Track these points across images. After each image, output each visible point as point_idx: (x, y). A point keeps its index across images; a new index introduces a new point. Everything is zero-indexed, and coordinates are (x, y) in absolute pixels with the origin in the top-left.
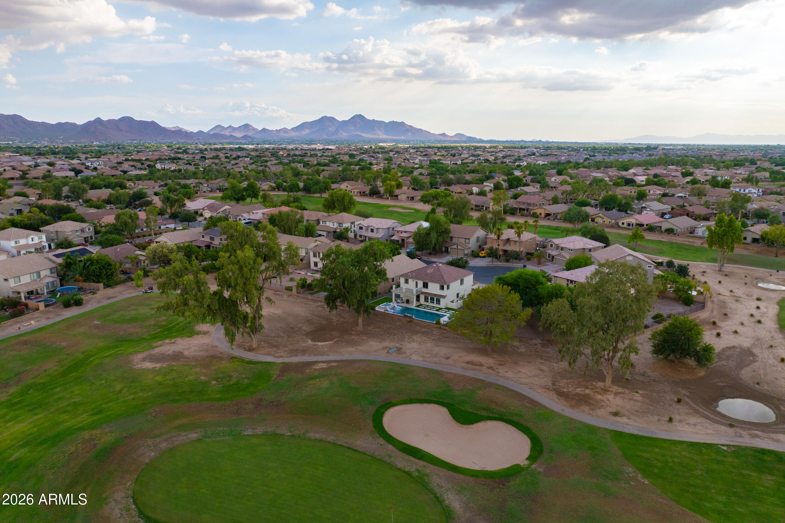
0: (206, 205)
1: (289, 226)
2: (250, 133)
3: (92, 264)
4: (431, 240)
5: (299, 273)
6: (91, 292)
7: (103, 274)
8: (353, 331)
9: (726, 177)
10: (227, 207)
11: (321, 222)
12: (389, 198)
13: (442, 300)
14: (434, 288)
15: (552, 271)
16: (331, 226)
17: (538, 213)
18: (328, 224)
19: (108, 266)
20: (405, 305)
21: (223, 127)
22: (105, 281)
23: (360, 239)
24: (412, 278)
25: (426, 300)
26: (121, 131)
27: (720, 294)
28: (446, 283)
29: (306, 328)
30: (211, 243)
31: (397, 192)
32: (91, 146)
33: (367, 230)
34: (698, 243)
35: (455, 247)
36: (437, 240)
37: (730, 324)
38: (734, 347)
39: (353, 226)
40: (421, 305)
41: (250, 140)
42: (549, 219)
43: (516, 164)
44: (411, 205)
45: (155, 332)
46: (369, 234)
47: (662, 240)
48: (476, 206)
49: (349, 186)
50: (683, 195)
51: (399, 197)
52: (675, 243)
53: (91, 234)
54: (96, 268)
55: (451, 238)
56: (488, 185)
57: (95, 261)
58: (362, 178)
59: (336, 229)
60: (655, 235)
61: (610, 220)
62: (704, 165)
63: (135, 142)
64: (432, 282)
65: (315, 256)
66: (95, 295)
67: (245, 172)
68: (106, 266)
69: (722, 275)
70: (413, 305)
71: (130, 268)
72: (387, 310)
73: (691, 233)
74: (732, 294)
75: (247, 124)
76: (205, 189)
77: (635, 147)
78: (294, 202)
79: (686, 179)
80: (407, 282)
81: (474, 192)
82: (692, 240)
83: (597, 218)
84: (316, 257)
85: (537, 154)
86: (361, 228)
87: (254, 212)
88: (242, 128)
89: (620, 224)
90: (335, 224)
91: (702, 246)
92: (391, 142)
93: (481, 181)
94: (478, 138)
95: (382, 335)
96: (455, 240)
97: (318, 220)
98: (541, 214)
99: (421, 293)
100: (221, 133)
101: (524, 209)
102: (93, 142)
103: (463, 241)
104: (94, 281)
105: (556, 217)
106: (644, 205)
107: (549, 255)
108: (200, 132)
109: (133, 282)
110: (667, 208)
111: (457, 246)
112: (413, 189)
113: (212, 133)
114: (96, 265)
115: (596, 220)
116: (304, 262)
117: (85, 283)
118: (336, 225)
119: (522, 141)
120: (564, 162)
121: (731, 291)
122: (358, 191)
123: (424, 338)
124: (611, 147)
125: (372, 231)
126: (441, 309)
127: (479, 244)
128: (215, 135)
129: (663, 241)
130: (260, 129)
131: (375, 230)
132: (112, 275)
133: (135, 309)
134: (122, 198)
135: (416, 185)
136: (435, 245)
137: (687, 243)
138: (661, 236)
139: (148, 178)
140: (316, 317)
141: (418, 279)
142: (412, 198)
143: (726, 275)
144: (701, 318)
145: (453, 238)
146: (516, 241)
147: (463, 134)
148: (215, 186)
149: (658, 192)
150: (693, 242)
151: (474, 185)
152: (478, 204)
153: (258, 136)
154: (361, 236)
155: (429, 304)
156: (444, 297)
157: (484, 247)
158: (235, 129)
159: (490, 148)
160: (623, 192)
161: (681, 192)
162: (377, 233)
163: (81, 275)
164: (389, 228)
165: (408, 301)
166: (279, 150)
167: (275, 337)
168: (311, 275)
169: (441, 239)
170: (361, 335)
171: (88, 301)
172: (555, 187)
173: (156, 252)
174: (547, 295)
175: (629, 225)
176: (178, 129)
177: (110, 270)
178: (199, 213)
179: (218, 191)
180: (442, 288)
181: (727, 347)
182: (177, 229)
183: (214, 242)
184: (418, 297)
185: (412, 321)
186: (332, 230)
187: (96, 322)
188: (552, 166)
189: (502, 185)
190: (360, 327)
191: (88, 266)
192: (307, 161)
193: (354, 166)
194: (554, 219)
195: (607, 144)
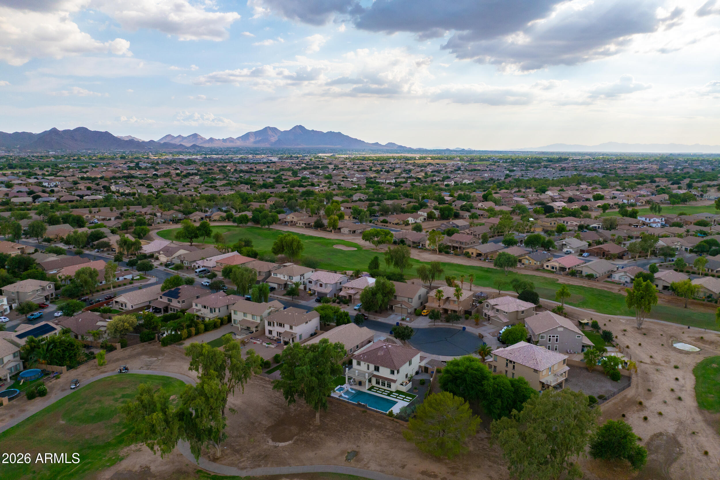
0: (161, 248)
1: (243, 284)
2: (198, 143)
3: (55, 347)
4: (377, 301)
5: (254, 343)
6: (54, 377)
7: (66, 356)
8: (310, 424)
9: (632, 201)
10: (182, 252)
11: (272, 274)
12: (333, 231)
13: (392, 384)
14: (384, 372)
15: (489, 334)
16: (282, 278)
17: (470, 253)
18: (279, 276)
19: (71, 347)
20: (358, 388)
21: (173, 136)
22: (69, 362)
23: (309, 292)
24: (364, 361)
25: (378, 383)
26: (76, 140)
27: (641, 362)
28: (396, 369)
29: (267, 422)
30: (169, 304)
31: (340, 224)
32: (46, 156)
33: (316, 283)
34: (616, 289)
35: (399, 305)
36: (383, 301)
37: (654, 402)
38: (661, 434)
39: (302, 278)
40: (373, 387)
41: (198, 149)
42: (480, 260)
43: (445, 183)
44: (353, 239)
45: (120, 434)
46: (318, 289)
47: (584, 285)
48: (414, 243)
49: (294, 217)
50: (597, 226)
51: (342, 230)
52: (595, 289)
53: (51, 292)
54: (59, 351)
55: (396, 297)
56: (423, 214)
57: (58, 344)
58: (307, 207)
59: (287, 281)
60: (575, 280)
61: (536, 262)
62: (611, 183)
63: (89, 152)
64: (383, 366)
65: (269, 324)
66: (59, 380)
67: (196, 195)
68: (69, 347)
69: (640, 333)
70: (365, 389)
71: (91, 342)
72: (341, 396)
73: (609, 277)
74: (652, 359)
75: (195, 134)
76: (159, 220)
77: (548, 158)
78: (245, 246)
79: (598, 203)
80: (359, 364)
81: (410, 222)
82: (610, 287)
83: (524, 260)
84: (271, 325)
85: (462, 168)
86: (310, 282)
87: (208, 259)
88: (191, 137)
89: (545, 266)
90: (286, 276)
91: (620, 292)
92: (329, 153)
93: (415, 209)
94: (408, 147)
95: (339, 431)
96: (398, 299)
97: (270, 271)
98: (472, 253)
99: (373, 376)
100: (171, 142)
101: (457, 248)
102: (49, 152)
103: (406, 300)
104: (57, 364)
105: (487, 257)
106: (564, 243)
107: (486, 315)
108: (152, 141)
109: (95, 360)
110: (584, 244)
111: (401, 305)
112: (354, 218)
113: (162, 142)
114: (60, 348)
115: (523, 262)
116: (259, 329)
117: (48, 366)
118: (286, 278)
119: (448, 150)
120: (488, 179)
121: (651, 357)
122: (303, 222)
123: (379, 435)
124: (526, 159)
125: (321, 285)
126: (391, 392)
127: (420, 301)
128: (165, 144)
129: (584, 287)
130: (208, 138)
131: (323, 285)
132: (75, 355)
133: (100, 401)
134: (80, 240)
135: (357, 215)
136: (381, 305)
137: (606, 289)
138: (582, 281)
139: (104, 204)
140: (274, 407)
141: (370, 363)
142: (354, 232)
143: (645, 334)
144: (629, 396)
145: (397, 297)
146: (455, 301)
147: (394, 143)
148: (169, 218)
149: (575, 223)
150: (611, 288)
151: (409, 214)
152: (415, 241)
153: (207, 145)
154: (310, 290)
155: (380, 386)
156: (394, 381)
157: (426, 305)
158: (184, 138)
159: (420, 159)
160: (544, 223)
161: (595, 223)
162: (326, 287)
163: (45, 358)
164: (336, 283)
165: (360, 383)
166: (226, 163)
167: (237, 437)
168: (267, 345)
169: (386, 300)
170: (319, 431)
171: (52, 388)
172: (482, 215)
173: (117, 327)
174: (492, 391)
175: (553, 268)
176: (130, 138)
177: (73, 350)
178: (155, 256)
179: (171, 222)
180: (392, 373)
181: (655, 435)
182: (135, 278)
183: (172, 304)
184: (370, 381)
185: (366, 412)
186: (283, 283)
187: (62, 422)
188: (478, 186)
189: (435, 215)
190: (317, 420)
191: (51, 350)
192: (254, 180)
193: (297, 188)
194: (485, 260)
195: (523, 152)
